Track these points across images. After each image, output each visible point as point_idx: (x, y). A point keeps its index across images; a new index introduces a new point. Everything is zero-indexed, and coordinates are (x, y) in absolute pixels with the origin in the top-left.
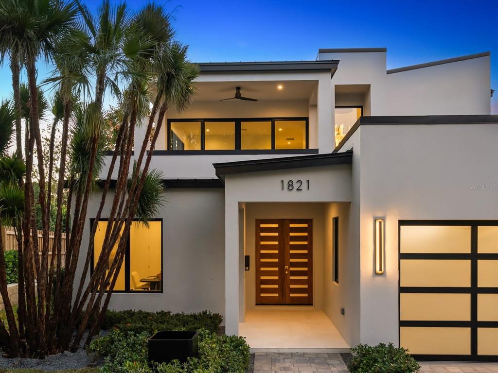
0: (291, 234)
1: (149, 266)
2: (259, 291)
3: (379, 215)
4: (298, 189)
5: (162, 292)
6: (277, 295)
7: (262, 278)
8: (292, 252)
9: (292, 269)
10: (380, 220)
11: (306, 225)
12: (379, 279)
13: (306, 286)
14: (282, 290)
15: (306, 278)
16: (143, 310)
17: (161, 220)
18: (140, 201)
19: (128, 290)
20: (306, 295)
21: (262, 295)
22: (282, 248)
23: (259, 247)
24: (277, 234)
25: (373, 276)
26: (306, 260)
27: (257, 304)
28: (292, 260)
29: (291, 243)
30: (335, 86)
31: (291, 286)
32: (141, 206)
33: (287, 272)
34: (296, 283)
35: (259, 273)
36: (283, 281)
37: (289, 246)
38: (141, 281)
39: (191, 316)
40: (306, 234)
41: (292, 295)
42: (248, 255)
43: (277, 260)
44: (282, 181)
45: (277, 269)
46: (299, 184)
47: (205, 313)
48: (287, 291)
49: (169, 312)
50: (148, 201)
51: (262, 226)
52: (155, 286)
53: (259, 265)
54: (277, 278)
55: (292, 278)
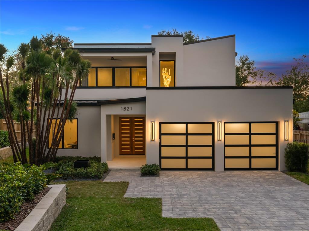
0: (135, 124)
1: (71, 138)
2: (121, 149)
3: (153, 120)
4: (127, 110)
5: (78, 149)
6: (129, 151)
7: (122, 143)
8: (135, 131)
9: (135, 139)
10: (153, 122)
11: (142, 120)
12: (153, 142)
13: (142, 147)
14: (131, 148)
15: (142, 143)
16: (70, 156)
17: (77, 119)
18: (69, 114)
19: (63, 148)
20: (142, 150)
21: (122, 151)
22: (131, 129)
23: (121, 129)
24: (129, 124)
25: (151, 141)
26: (142, 135)
27: (120, 155)
28: (135, 135)
29: (135, 127)
30: (159, 53)
31: (135, 147)
32: (70, 115)
33: (133, 140)
34: (137, 145)
35: (121, 141)
36: (131, 144)
37: (134, 129)
38: (68, 145)
39: (90, 158)
40: (142, 123)
41: (135, 151)
42: (114, 133)
43: (129, 135)
44: (122, 107)
45: (129, 139)
46: (128, 108)
47: (95, 157)
48: (134, 149)
49: (81, 157)
50: (72, 113)
51: (122, 120)
52: (75, 146)
53: (121, 137)
54: (129, 143)
55: (135, 143)
